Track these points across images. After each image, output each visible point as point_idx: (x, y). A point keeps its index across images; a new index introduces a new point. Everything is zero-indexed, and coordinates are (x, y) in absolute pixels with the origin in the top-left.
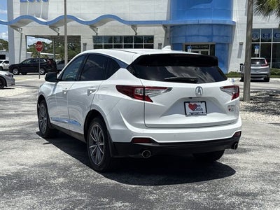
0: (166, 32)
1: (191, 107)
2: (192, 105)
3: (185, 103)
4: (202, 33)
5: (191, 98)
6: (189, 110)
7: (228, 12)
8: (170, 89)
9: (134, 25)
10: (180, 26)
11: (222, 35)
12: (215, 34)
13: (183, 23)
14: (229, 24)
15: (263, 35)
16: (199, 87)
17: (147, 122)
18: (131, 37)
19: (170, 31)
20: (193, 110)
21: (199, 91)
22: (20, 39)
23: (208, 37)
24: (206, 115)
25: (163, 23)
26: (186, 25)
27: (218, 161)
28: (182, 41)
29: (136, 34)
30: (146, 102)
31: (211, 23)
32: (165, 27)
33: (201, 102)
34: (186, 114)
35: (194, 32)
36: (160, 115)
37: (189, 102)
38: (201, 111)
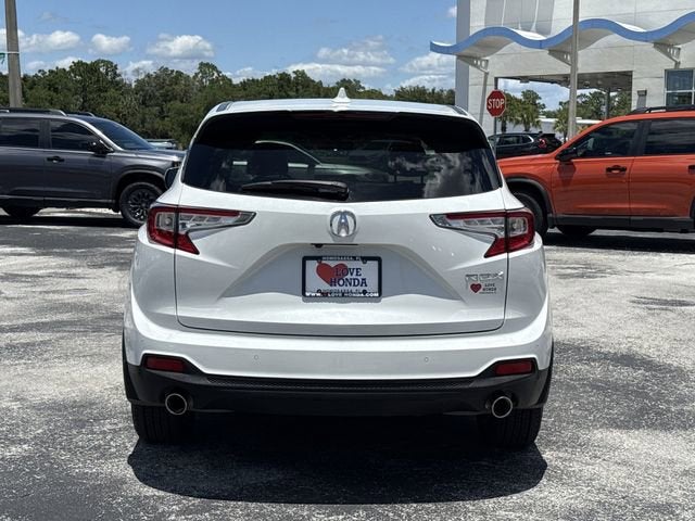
1: (324, 272)
2: (330, 269)
3: (305, 259)
5: (319, 246)
6: (315, 282)
16: (344, 214)
17: (183, 312)
20: (332, 283)
21: (344, 224)
22: (482, 87)
24: (377, 300)
30: (179, 252)
33: (365, 259)
34: (304, 294)
36: (222, 292)
37: (318, 258)
38: (361, 289)
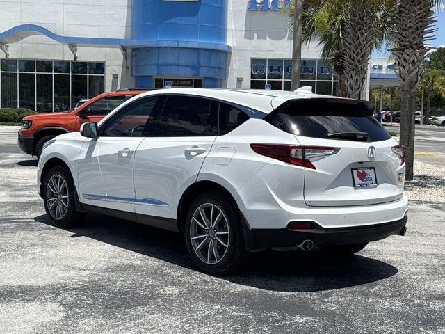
0: (125, 58)
1: (360, 175)
2: (360, 173)
3: (352, 169)
4: (183, 61)
5: (361, 163)
6: (357, 180)
7: (220, 32)
8: (337, 150)
9: (73, 43)
10: (148, 49)
11: (212, 65)
12: (202, 63)
13: (154, 45)
14: (224, 49)
15: (271, 69)
16: (372, 147)
17: (308, 198)
18: (68, 63)
19: (132, 57)
20: (363, 180)
21: (372, 152)
23: (193, 67)
24: (375, 187)
25: (122, 43)
26: (159, 48)
27: (358, 254)
28: (153, 72)
29: (75, 58)
30: (307, 169)
31: (196, 46)
32: (124, 49)
33: (371, 168)
34: (354, 186)
35: (171, 58)
36: (326, 187)
37: (356, 169)
38: (371, 182)
